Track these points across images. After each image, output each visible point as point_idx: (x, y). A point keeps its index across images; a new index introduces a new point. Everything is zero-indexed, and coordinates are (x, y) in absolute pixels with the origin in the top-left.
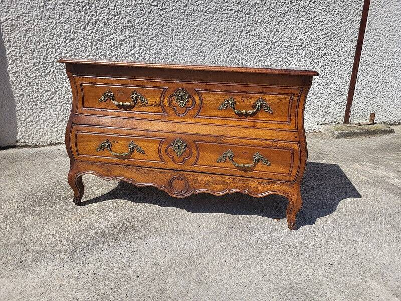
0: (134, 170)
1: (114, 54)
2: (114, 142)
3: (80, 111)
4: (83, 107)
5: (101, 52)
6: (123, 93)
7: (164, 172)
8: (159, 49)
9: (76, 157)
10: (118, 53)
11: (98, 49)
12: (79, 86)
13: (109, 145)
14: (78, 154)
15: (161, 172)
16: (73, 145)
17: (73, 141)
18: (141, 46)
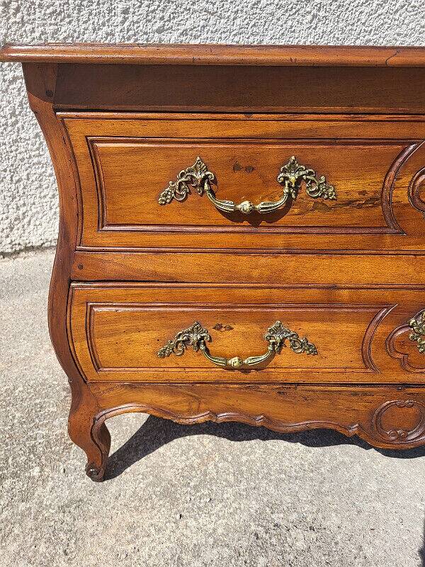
0: (274, 394)
1: (65, 35)
2: (218, 327)
3: (92, 236)
4: (101, 222)
5: (33, 31)
6: (250, 169)
7: (365, 394)
8: (166, 18)
9: (91, 374)
10: (75, 31)
11: (23, 23)
12: (81, 150)
13: (202, 338)
14: (98, 367)
15: (355, 394)
16: (81, 348)
17: (78, 332)
18: (126, 11)
